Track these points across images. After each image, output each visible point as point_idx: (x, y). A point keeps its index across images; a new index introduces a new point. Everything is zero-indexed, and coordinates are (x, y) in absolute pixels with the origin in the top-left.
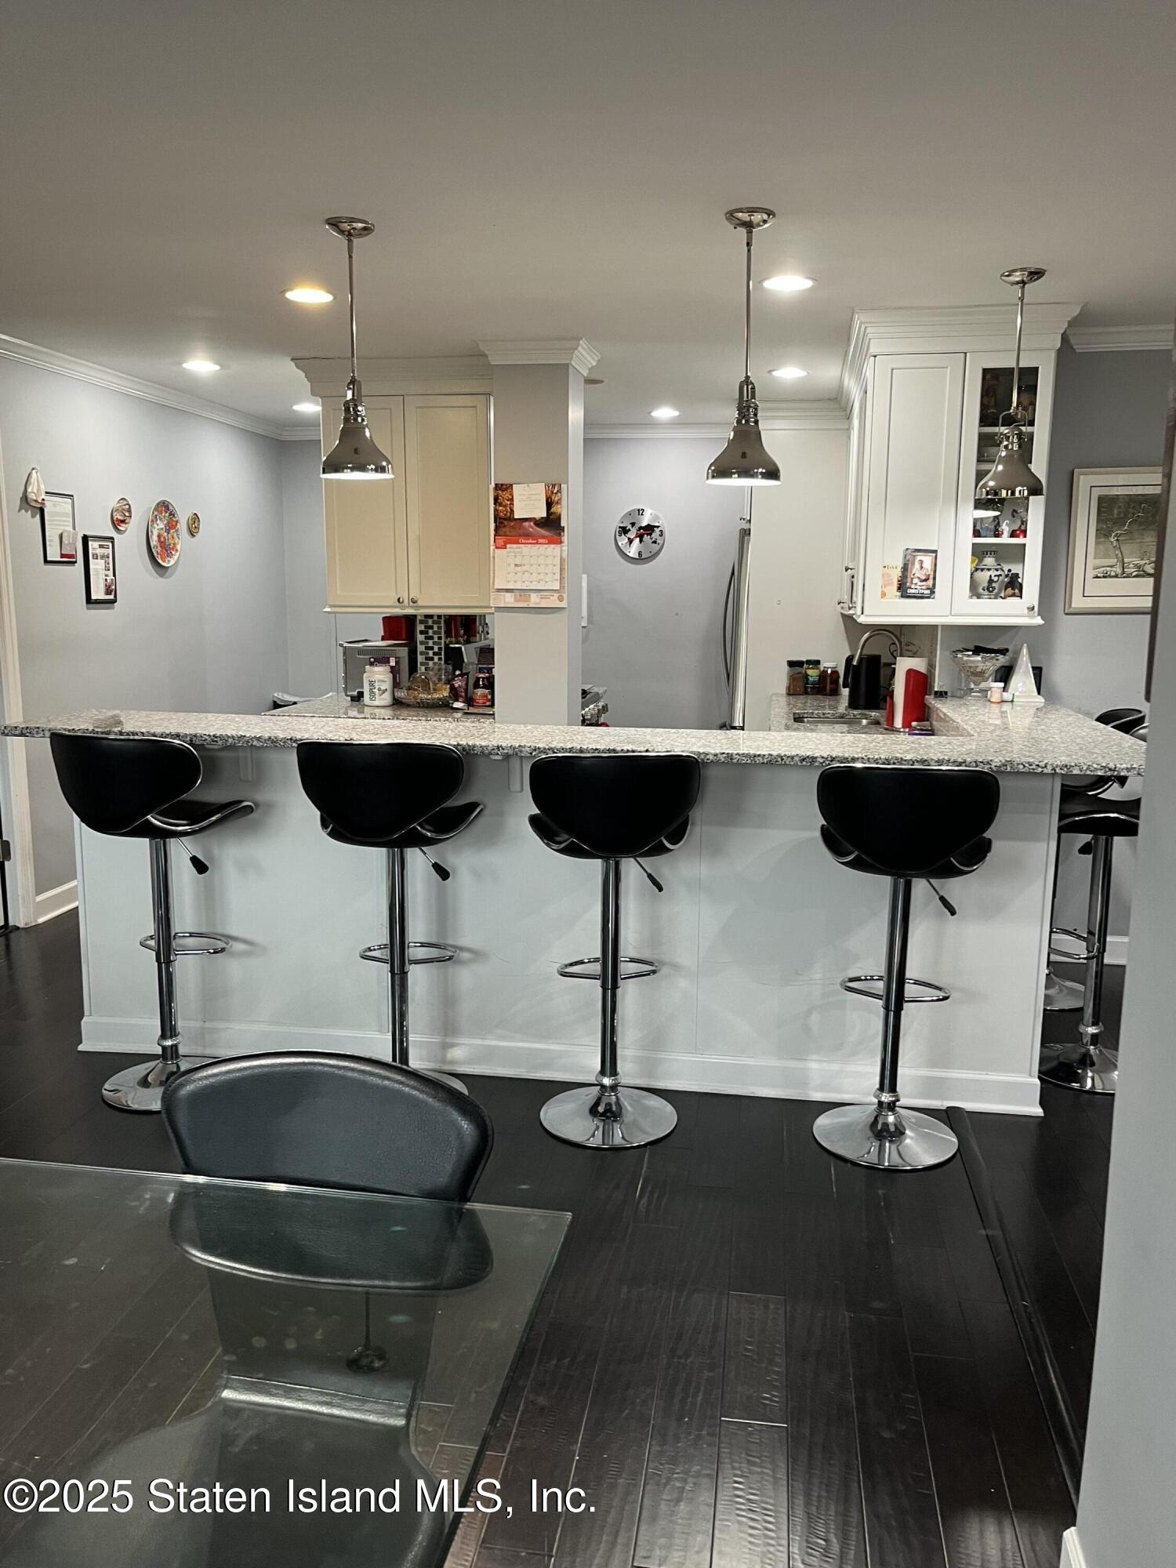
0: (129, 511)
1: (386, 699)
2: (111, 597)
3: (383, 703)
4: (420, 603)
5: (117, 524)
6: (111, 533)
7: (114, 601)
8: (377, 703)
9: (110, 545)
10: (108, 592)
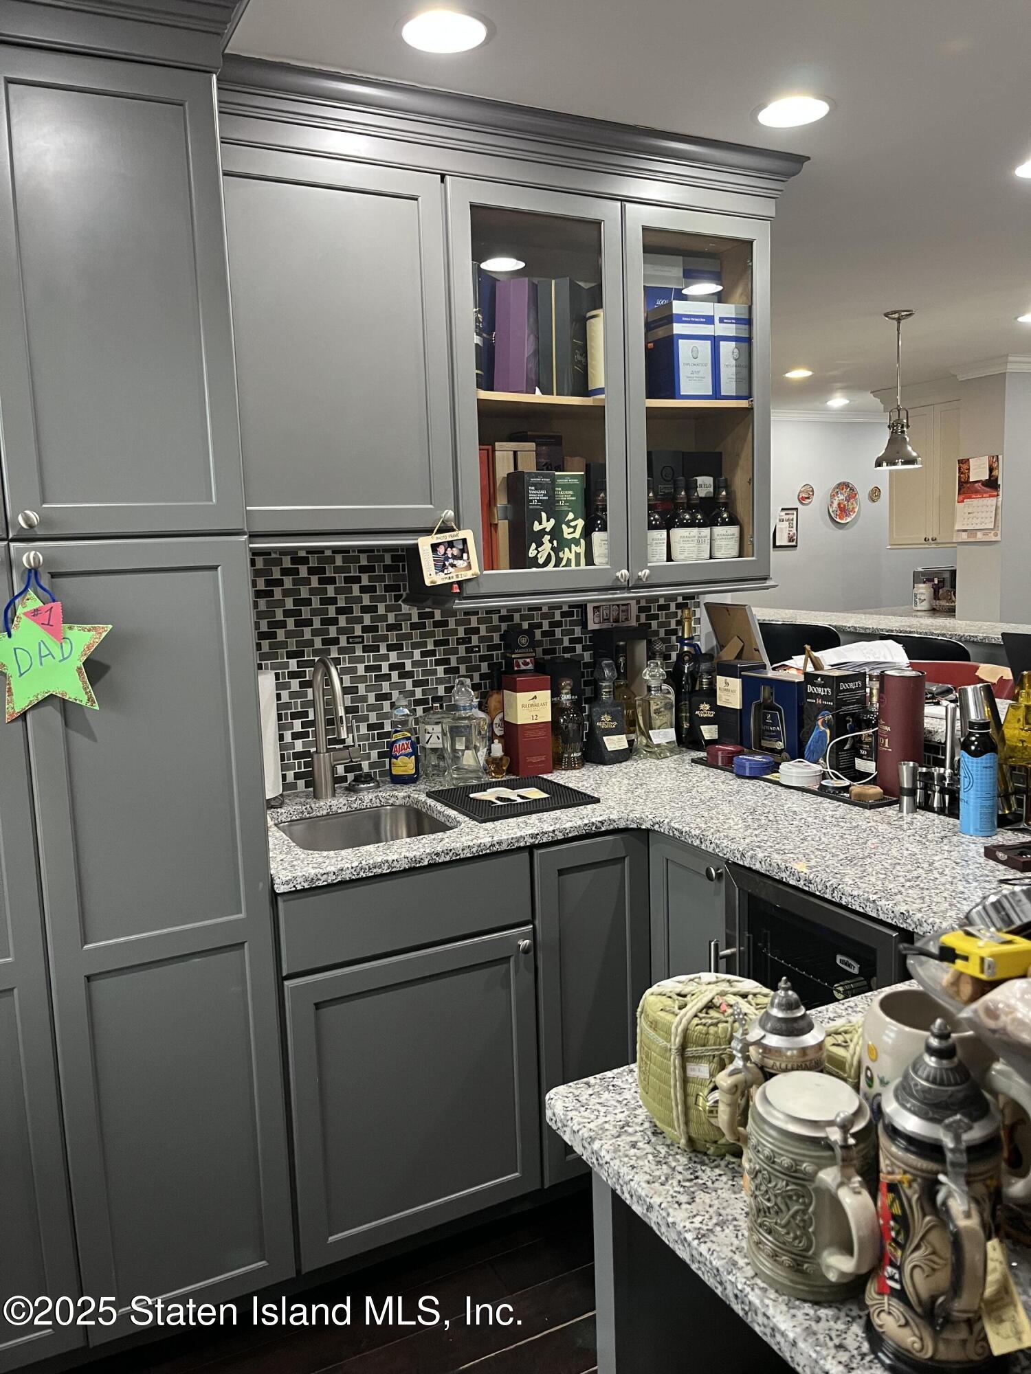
0: (813, 491)
1: (925, 606)
2: (794, 543)
3: (923, 608)
4: (938, 541)
5: (801, 500)
6: (797, 505)
7: (796, 546)
8: (919, 608)
9: (795, 513)
10: (791, 540)
